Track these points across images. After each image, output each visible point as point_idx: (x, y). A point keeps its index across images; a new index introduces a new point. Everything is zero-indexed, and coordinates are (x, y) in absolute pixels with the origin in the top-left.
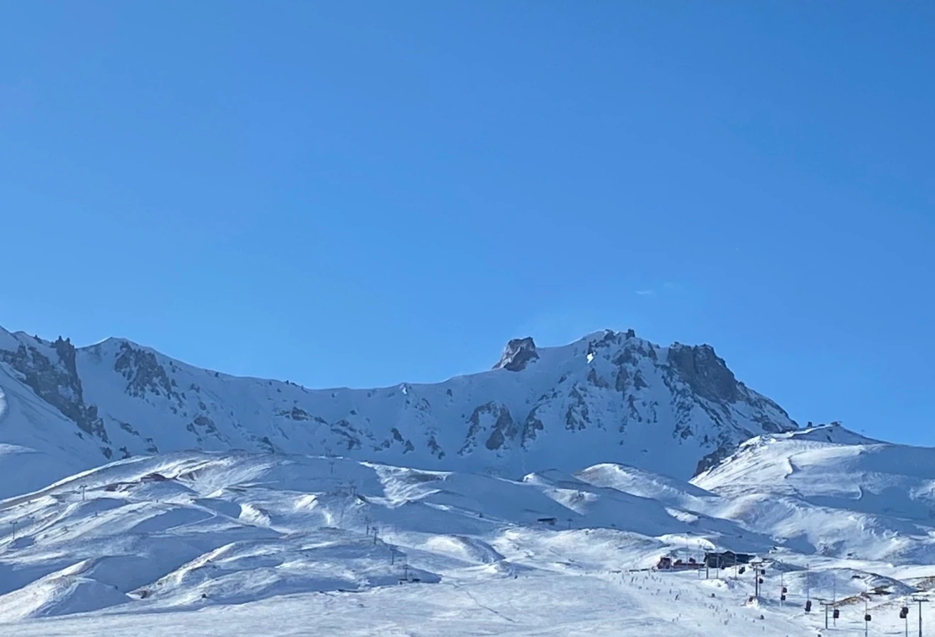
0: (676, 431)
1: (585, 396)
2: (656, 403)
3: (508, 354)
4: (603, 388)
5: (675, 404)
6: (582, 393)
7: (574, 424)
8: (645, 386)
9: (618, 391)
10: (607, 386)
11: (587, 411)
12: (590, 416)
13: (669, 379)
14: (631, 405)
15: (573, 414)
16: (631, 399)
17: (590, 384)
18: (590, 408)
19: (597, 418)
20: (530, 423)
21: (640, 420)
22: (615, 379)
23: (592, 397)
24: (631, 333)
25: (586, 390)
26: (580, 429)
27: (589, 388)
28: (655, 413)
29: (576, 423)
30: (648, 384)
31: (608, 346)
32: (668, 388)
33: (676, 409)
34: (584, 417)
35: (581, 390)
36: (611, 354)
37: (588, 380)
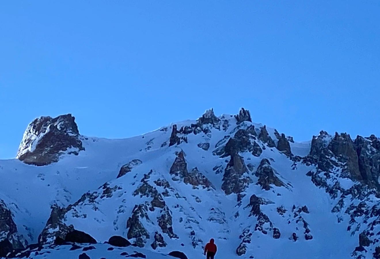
0: (360, 249)
1: (166, 194)
2: (305, 209)
3: (29, 141)
4: (200, 187)
5: (344, 209)
6: (160, 189)
7: (144, 238)
8: (279, 183)
9: (227, 193)
10: (206, 183)
11: (170, 218)
12: (176, 226)
13: (322, 174)
14: (256, 211)
15: (142, 220)
16: (255, 202)
17: (174, 179)
18: (176, 214)
19: (190, 231)
20: (51, 231)
21: (277, 234)
22: (221, 175)
23: (178, 196)
24: (244, 116)
25: (168, 186)
26: (154, 246)
27: (172, 184)
28: (305, 225)
29: (148, 237)
30: (285, 182)
31: (206, 131)
32: (323, 189)
33: (347, 218)
34: (164, 228)
35: (159, 184)
36: (213, 142)
37: (171, 172)
